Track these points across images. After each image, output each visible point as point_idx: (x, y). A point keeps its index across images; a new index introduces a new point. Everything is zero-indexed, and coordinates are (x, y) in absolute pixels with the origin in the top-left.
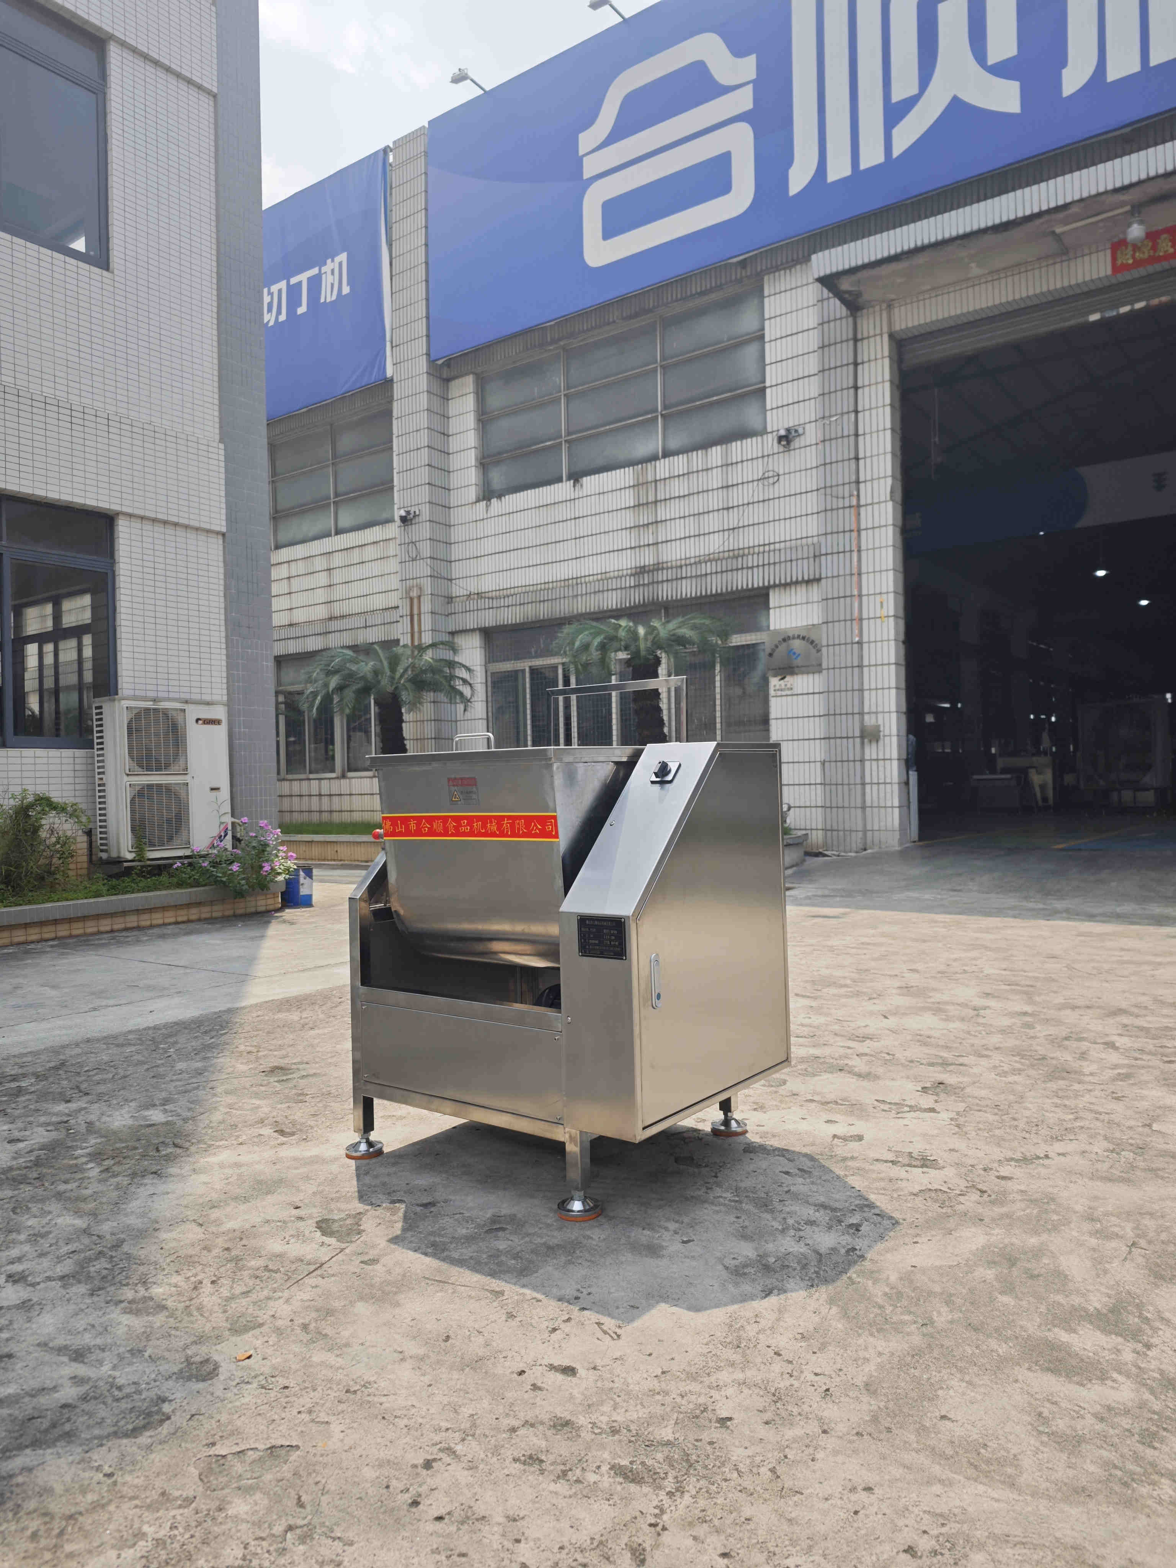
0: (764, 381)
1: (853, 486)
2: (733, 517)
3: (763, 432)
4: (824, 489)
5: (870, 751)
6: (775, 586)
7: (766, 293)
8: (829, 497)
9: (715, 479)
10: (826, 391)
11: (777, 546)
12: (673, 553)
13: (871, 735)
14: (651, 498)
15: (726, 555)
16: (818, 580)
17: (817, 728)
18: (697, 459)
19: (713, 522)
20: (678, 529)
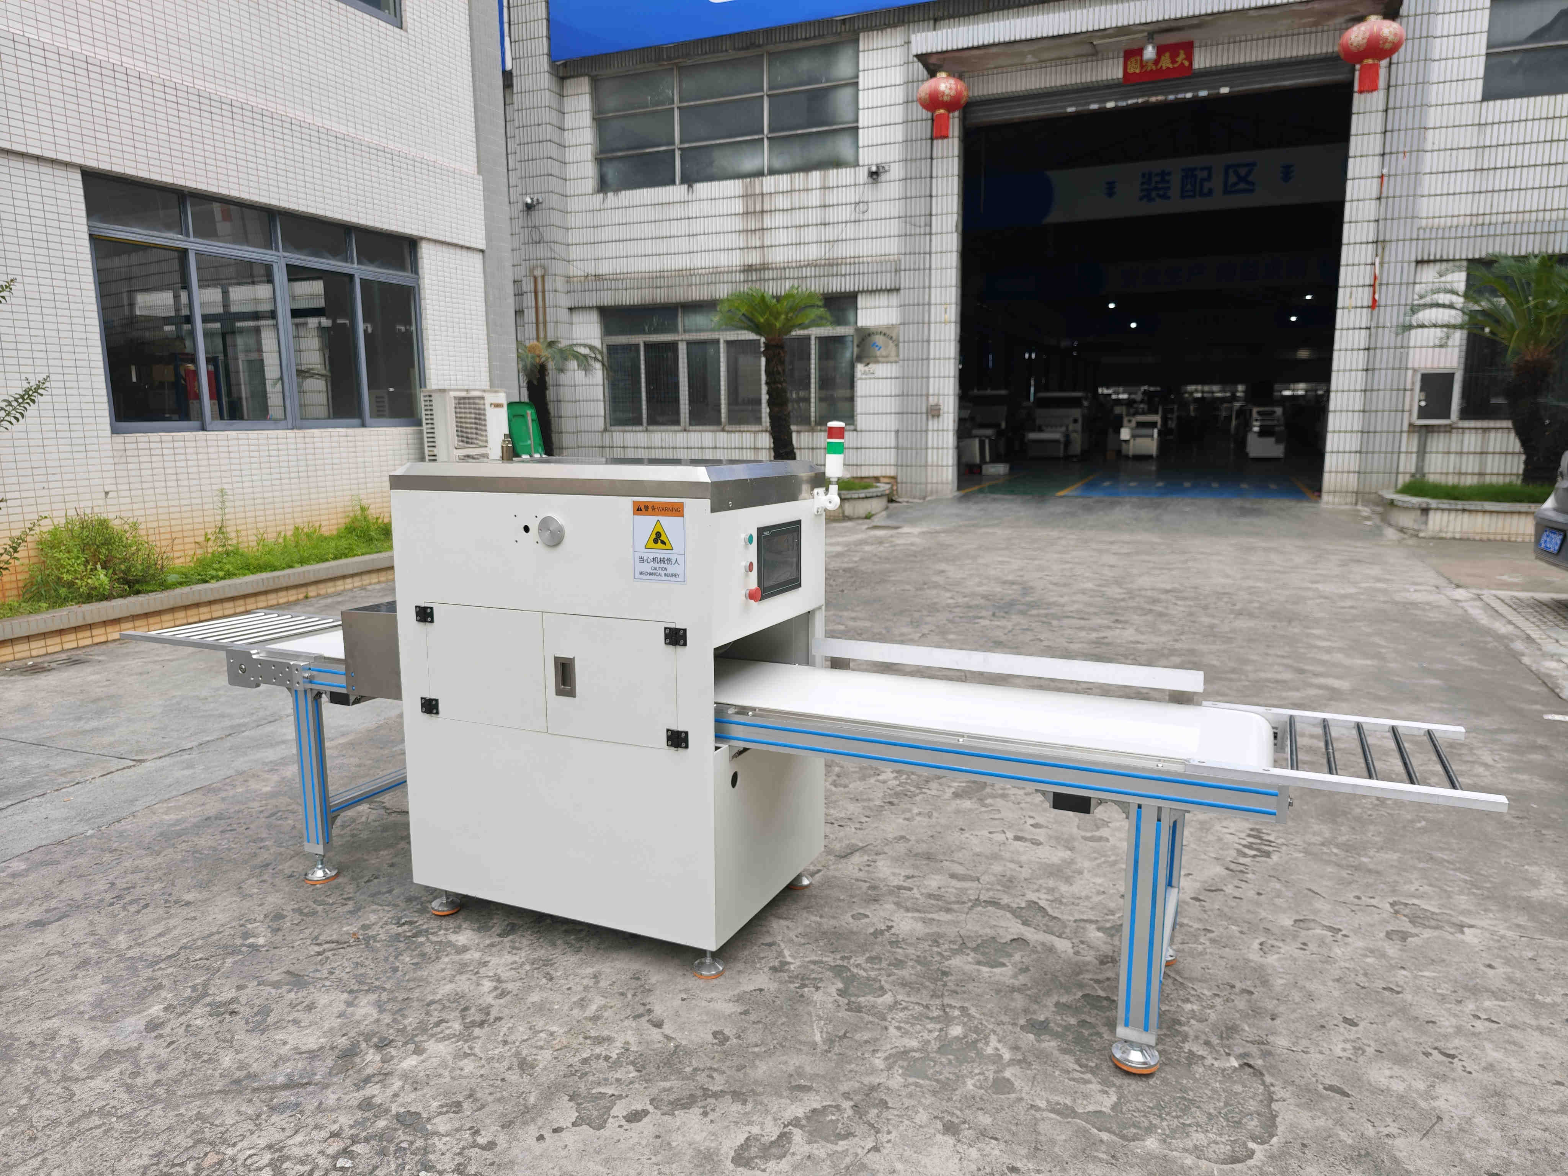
0: (857, 121)
1: (927, 217)
2: (830, 233)
3: (856, 164)
4: (905, 218)
5: (932, 424)
6: (863, 292)
7: (861, 48)
8: (908, 225)
9: (814, 198)
10: (909, 138)
11: (865, 259)
12: (776, 257)
13: (935, 412)
14: (758, 208)
15: (823, 262)
16: (898, 290)
17: (892, 405)
18: (799, 179)
19: (812, 234)
20: (781, 237)
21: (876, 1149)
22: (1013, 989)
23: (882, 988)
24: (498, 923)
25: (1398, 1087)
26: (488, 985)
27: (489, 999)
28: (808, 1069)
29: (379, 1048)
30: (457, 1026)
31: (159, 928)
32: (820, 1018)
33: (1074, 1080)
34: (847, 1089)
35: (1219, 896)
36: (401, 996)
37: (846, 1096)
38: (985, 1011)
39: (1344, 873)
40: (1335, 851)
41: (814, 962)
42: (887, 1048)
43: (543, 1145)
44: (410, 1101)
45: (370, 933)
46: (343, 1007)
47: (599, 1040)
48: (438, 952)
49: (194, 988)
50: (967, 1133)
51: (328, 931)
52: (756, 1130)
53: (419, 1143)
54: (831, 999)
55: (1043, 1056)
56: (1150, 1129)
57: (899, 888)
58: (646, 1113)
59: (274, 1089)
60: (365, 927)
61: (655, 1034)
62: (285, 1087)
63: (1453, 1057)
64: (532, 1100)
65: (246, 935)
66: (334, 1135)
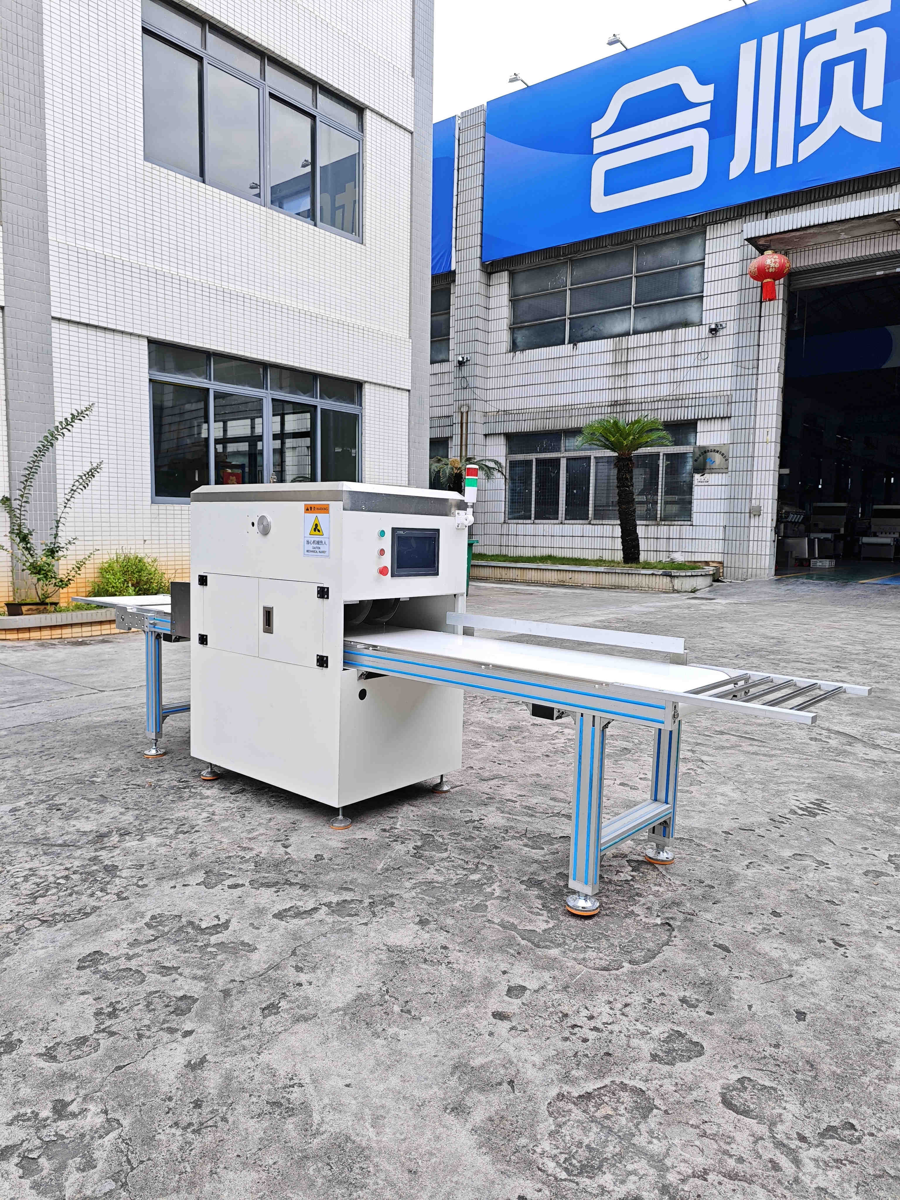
0: (702, 292)
1: (755, 362)
2: (678, 376)
3: (700, 324)
4: (737, 362)
5: (754, 522)
6: (701, 419)
7: (708, 237)
8: (739, 368)
10: (742, 302)
11: (704, 395)
12: (635, 394)
13: (756, 512)
14: (624, 359)
15: (671, 398)
16: (730, 417)
17: (722, 506)
18: (656, 337)
21: (366, 924)
22: (536, 861)
23: (446, 849)
24: (236, 787)
25: (775, 954)
26: (205, 815)
27: (199, 822)
28: (359, 881)
29: (121, 835)
30: (171, 832)
31: (52, 768)
32: (390, 857)
33: (531, 912)
34: (375, 893)
35: (748, 833)
36: (152, 814)
37: (370, 897)
38: (504, 869)
39: (869, 834)
40: (877, 819)
41: (412, 830)
42: (420, 878)
43: (173, 890)
44: (118, 861)
45: (159, 783)
46: (117, 814)
47: (244, 849)
48: (190, 797)
49: (48, 796)
50: (432, 926)
51: (138, 779)
52: (300, 904)
53: (108, 879)
54: (406, 849)
55: (520, 897)
56: (559, 945)
57: (509, 800)
58: (243, 885)
59: (55, 845)
60: (159, 780)
61: (282, 850)
62: (60, 845)
63: (841, 946)
64: (184, 870)
65: (94, 776)
66: (67, 869)
